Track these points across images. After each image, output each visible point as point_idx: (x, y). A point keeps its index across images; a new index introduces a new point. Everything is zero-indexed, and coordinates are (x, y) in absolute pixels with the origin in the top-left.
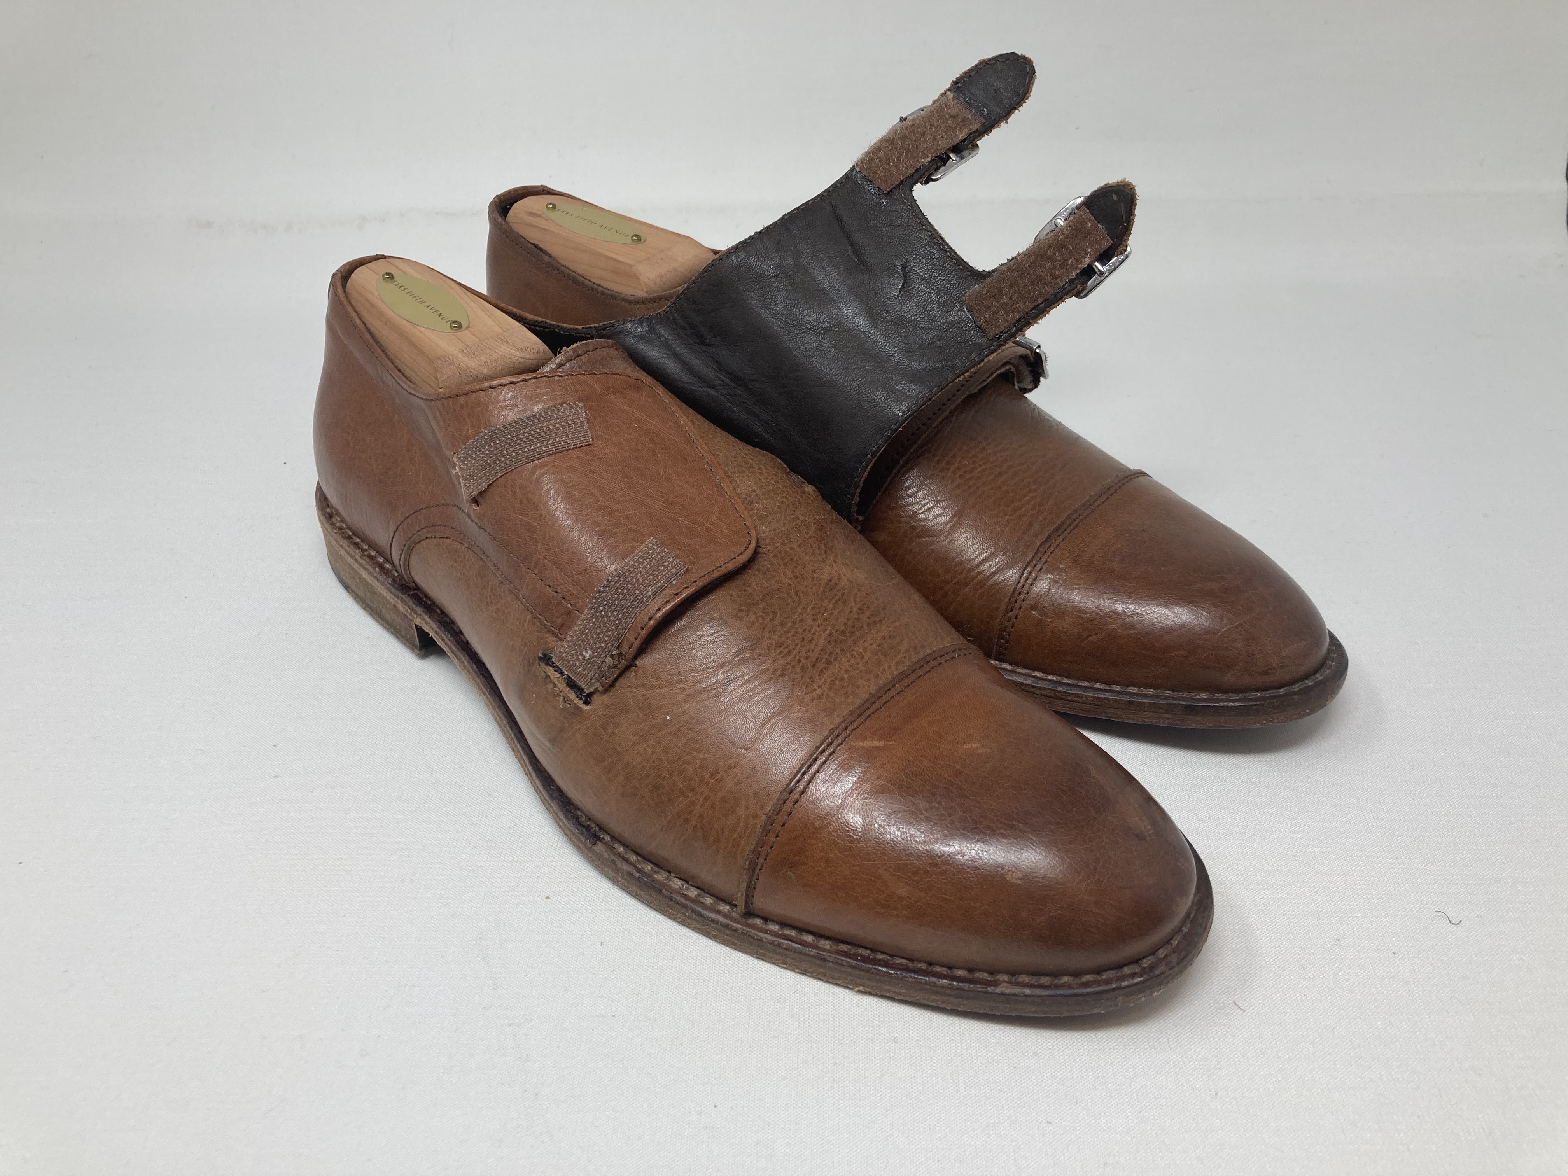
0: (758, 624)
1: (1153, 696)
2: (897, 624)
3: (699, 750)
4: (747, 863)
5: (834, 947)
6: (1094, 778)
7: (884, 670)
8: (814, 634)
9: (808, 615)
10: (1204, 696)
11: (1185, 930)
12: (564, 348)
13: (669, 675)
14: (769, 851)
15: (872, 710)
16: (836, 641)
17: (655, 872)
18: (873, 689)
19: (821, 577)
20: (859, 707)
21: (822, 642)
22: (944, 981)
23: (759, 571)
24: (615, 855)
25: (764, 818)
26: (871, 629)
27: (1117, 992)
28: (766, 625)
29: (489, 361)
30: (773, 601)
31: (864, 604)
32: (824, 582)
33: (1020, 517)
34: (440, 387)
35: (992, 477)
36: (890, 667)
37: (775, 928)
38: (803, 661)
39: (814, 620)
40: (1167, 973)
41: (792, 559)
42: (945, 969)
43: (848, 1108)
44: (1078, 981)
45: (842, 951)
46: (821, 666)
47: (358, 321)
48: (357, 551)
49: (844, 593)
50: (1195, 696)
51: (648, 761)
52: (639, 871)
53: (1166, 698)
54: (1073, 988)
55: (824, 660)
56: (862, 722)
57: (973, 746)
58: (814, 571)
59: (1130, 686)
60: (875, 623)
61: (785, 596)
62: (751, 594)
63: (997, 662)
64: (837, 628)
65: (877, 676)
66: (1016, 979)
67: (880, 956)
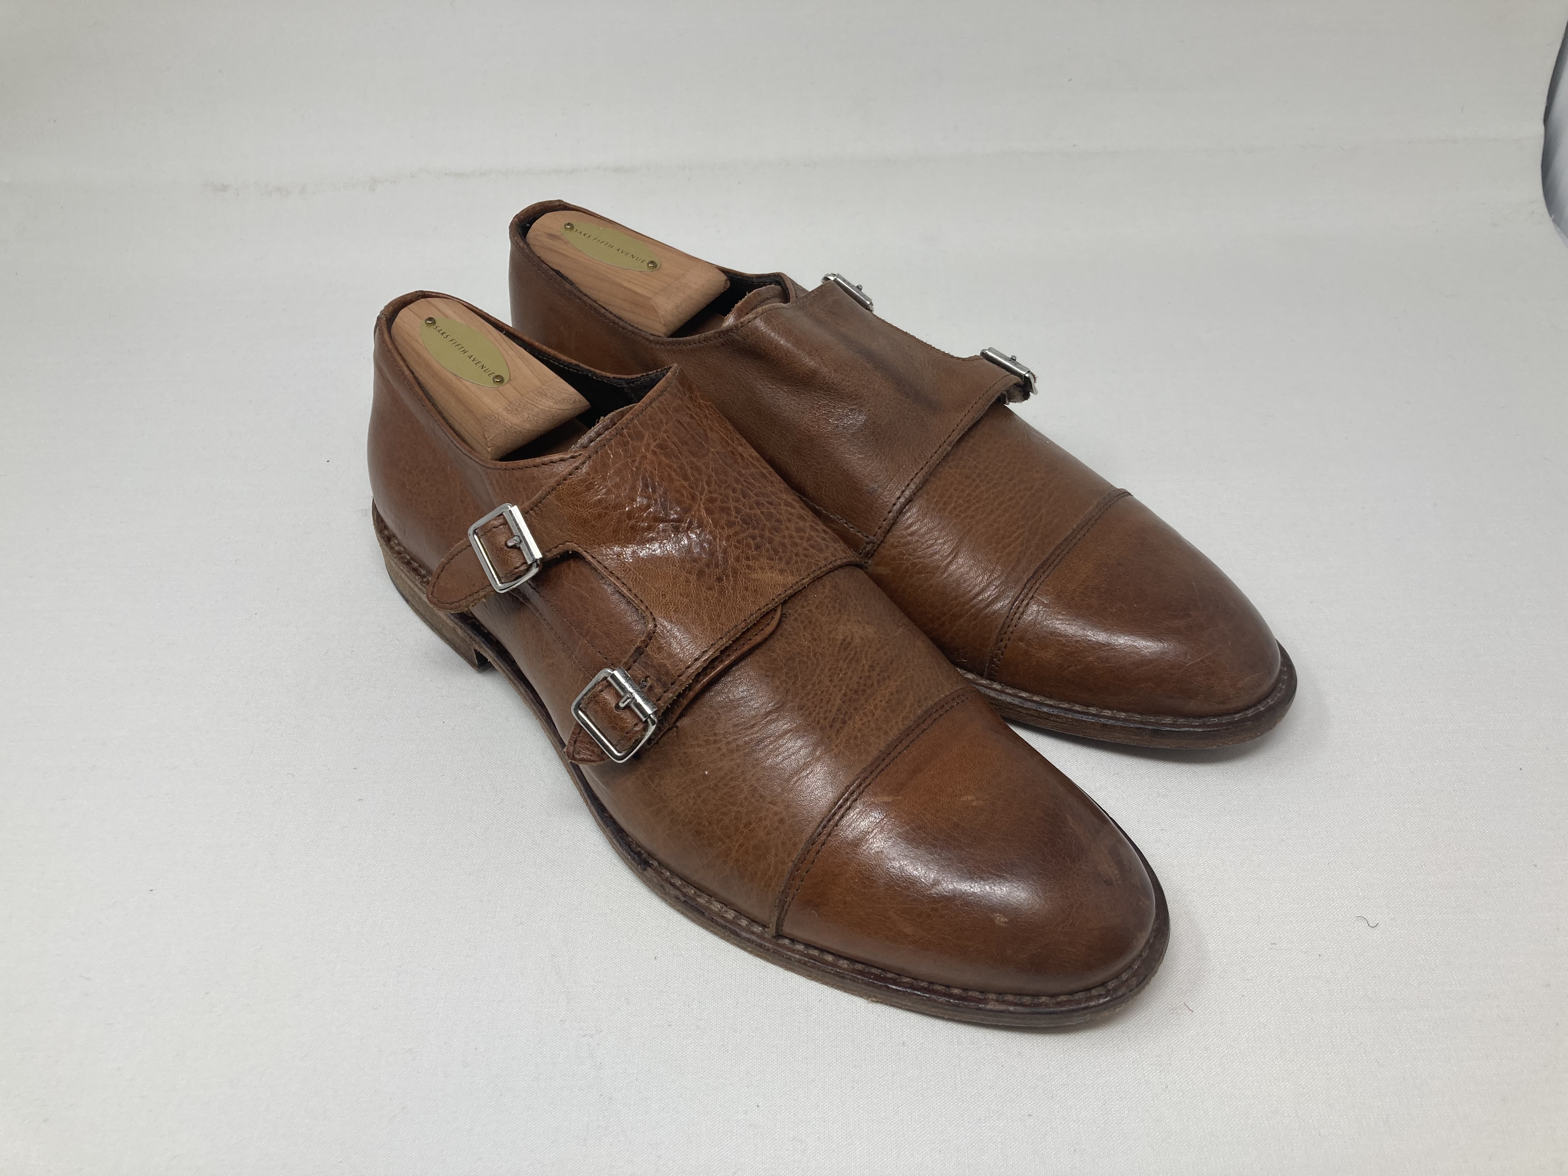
0: (782, 689)
1: (1125, 720)
2: (903, 678)
3: (734, 804)
4: (777, 901)
5: (851, 966)
6: (1071, 828)
7: (892, 727)
8: (831, 694)
9: (825, 676)
10: (1168, 720)
11: (1145, 955)
12: (602, 418)
13: (705, 736)
14: (796, 892)
15: (882, 766)
16: (850, 700)
17: (698, 895)
18: (882, 746)
19: (836, 637)
20: (872, 763)
21: (838, 702)
22: (943, 998)
23: (781, 635)
24: (663, 880)
25: (791, 864)
26: (880, 686)
27: (1085, 1011)
28: (789, 690)
29: (531, 416)
30: (795, 665)
31: (874, 661)
32: (839, 642)
33: (1009, 554)
34: (489, 446)
35: (985, 515)
36: (897, 722)
37: (800, 947)
38: (822, 721)
39: (831, 681)
40: (1128, 994)
41: (810, 622)
42: (943, 987)
43: (866, 1106)
44: (1054, 1001)
45: (858, 970)
46: (838, 725)
47: (407, 372)
48: (417, 578)
49: (856, 652)
50: (1161, 720)
51: (690, 810)
52: (685, 895)
53: (1136, 722)
54: (1050, 1007)
55: (840, 720)
56: (874, 779)
57: (969, 798)
58: (830, 632)
59: (1105, 709)
60: (884, 679)
61: (805, 659)
62: (775, 659)
63: (988, 682)
64: (851, 687)
65: (886, 733)
66: (1002, 997)
67: (889, 975)
